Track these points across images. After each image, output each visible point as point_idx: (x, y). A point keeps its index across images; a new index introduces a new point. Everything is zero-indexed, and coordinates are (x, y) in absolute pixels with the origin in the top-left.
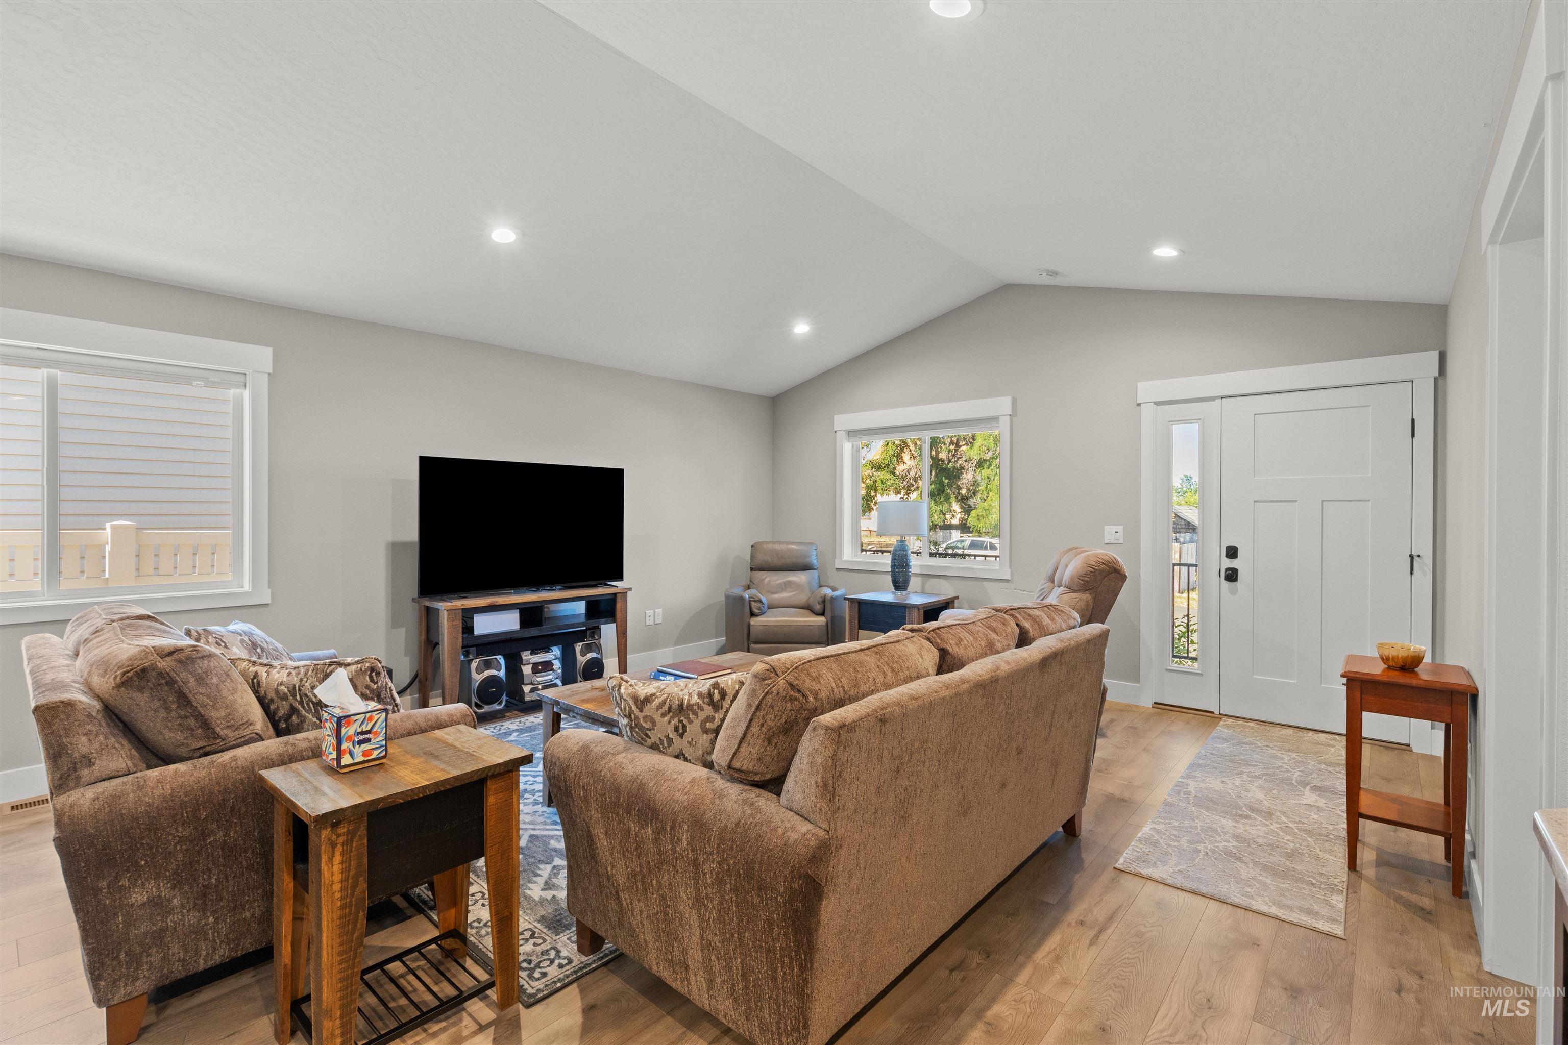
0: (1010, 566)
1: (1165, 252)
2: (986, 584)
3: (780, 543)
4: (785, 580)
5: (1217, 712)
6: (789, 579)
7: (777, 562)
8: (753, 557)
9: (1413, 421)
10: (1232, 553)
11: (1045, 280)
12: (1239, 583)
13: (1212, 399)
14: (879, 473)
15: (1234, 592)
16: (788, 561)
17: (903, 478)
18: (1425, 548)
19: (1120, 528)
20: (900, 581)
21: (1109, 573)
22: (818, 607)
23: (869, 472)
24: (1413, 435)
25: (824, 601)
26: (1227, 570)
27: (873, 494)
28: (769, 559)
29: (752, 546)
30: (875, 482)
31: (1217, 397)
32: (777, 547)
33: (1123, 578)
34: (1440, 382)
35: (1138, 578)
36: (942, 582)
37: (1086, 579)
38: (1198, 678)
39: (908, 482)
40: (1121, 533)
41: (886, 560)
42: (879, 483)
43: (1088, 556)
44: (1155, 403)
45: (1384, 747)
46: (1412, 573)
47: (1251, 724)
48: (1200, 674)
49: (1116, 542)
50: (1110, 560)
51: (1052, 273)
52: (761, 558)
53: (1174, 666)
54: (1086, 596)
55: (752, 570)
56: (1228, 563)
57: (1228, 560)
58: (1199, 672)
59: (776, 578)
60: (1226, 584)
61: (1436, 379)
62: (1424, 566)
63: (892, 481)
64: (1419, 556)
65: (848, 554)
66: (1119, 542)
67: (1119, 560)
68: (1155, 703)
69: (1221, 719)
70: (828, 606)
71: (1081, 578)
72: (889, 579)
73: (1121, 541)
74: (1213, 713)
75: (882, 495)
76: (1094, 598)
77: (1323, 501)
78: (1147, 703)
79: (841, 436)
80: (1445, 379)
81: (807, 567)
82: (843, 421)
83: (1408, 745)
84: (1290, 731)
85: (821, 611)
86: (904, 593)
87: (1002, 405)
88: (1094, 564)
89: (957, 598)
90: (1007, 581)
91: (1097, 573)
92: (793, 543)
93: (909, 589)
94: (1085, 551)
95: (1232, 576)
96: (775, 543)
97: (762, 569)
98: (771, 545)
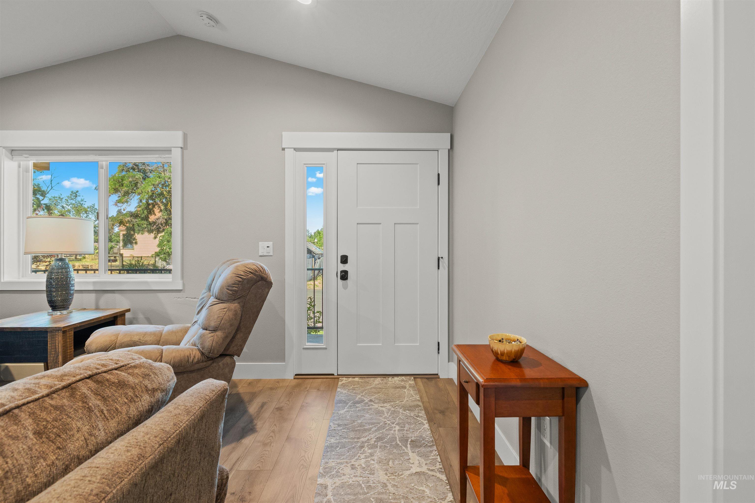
0: (182, 279)
2: (160, 295)
5: (336, 374)
9: (439, 175)
10: (344, 260)
12: (349, 281)
13: (332, 150)
14: (137, 220)
15: (346, 287)
17: (154, 223)
18: (444, 254)
19: (270, 244)
20: (59, 300)
21: (257, 282)
23: (129, 219)
24: (439, 184)
26: (342, 272)
27: (132, 233)
30: (133, 225)
31: (334, 149)
33: (269, 284)
34: (450, 152)
35: (283, 283)
36: (117, 296)
37: (234, 288)
38: (324, 351)
39: (157, 226)
40: (271, 247)
42: (136, 226)
43: (237, 266)
44: (295, 149)
45: (427, 378)
46: (439, 268)
47: (357, 379)
48: (326, 349)
49: (267, 254)
50: (257, 269)
53: (309, 345)
54: (235, 306)
56: (342, 267)
57: (342, 265)
58: (325, 347)
60: (340, 282)
61: (449, 150)
62: (444, 263)
63: (145, 226)
64: (442, 258)
66: (269, 254)
67: (266, 268)
68: (296, 375)
69: (338, 378)
71: (230, 288)
73: (271, 254)
74: (333, 375)
75: (138, 234)
76: (243, 307)
77: (395, 224)
78: (290, 376)
80: (452, 151)
83: (437, 374)
86: (65, 312)
88: (242, 273)
89: (128, 310)
90: (179, 291)
91: (245, 281)
93: (71, 307)
95: (344, 276)
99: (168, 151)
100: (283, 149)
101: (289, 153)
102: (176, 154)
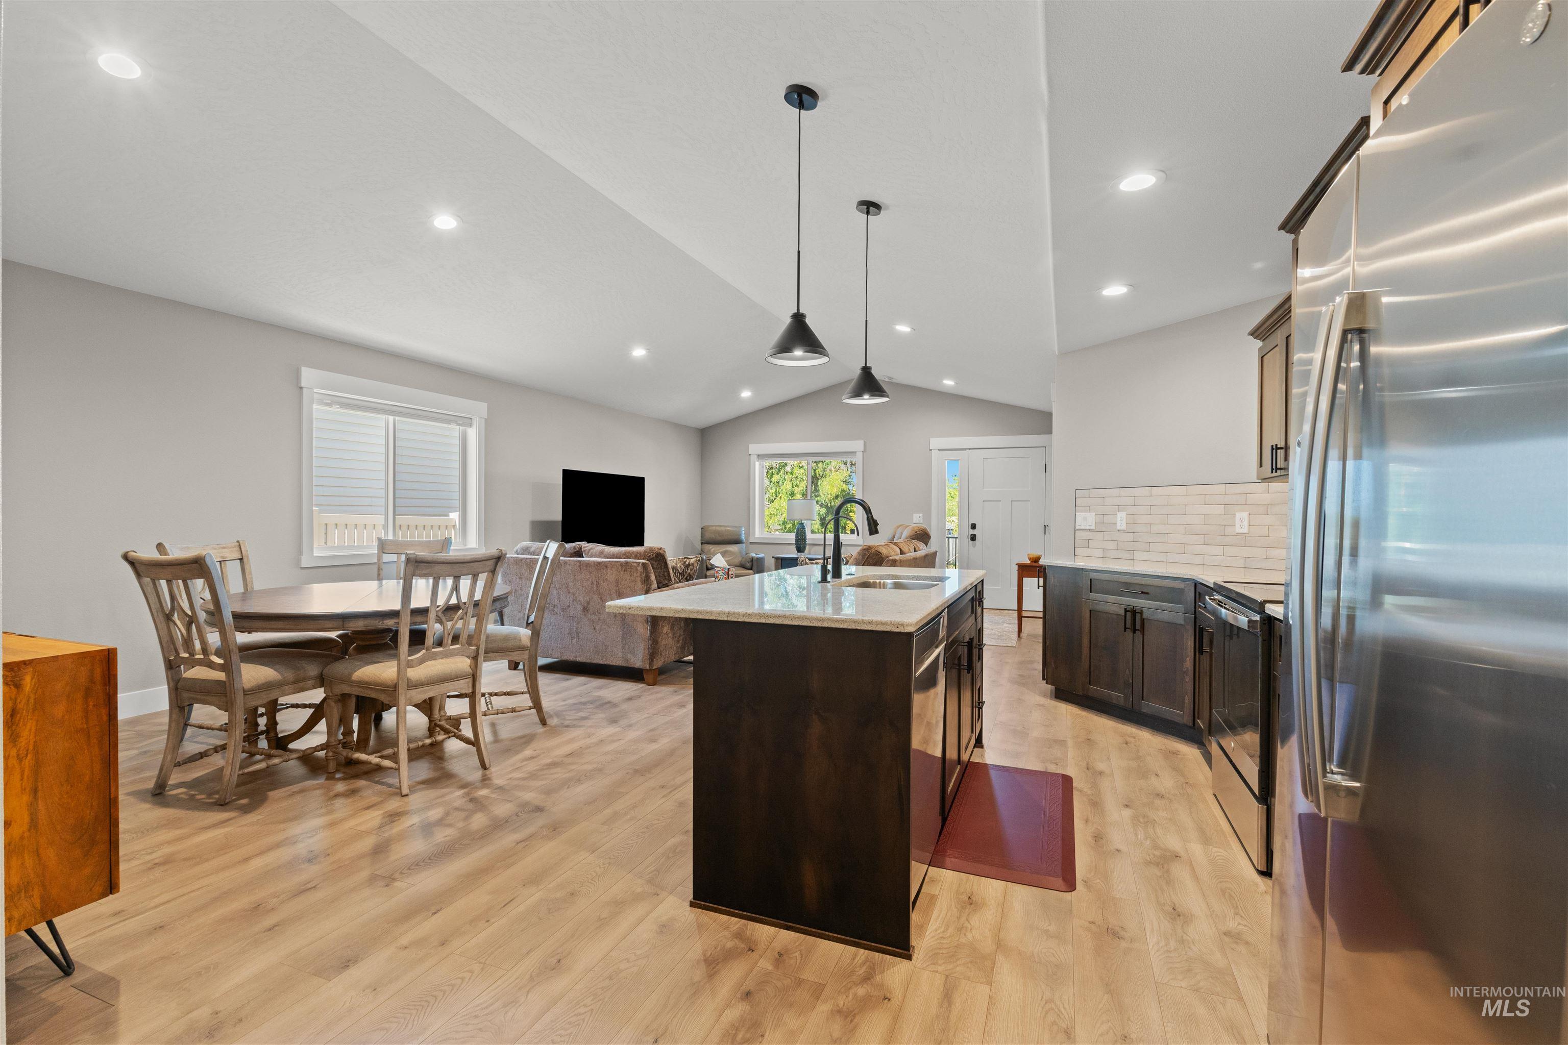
1: (949, 382)
3: (721, 526)
4: (724, 550)
6: (727, 549)
7: (719, 538)
8: (702, 535)
9: (1046, 465)
10: (973, 526)
12: (977, 541)
13: (965, 449)
15: (974, 546)
16: (726, 538)
19: (921, 515)
20: (800, 548)
22: (748, 565)
24: (1046, 472)
25: (752, 560)
26: (971, 535)
28: (713, 537)
29: (702, 529)
31: (967, 449)
32: (718, 528)
33: (929, 537)
40: (922, 518)
41: (792, 537)
44: (939, 450)
46: (1045, 534)
49: (919, 522)
50: (923, 528)
52: (708, 536)
55: (702, 543)
56: (972, 532)
57: (972, 530)
59: (718, 548)
60: (971, 542)
64: (1048, 526)
65: (758, 533)
67: (926, 527)
70: (755, 564)
72: (794, 547)
73: (922, 521)
77: (1011, 501)
79: (753, 457)
81: (738, 542)
82: (755, 448)
84: (998, 611)
85: (750, 567)
86: (803, 554)
87: (857, 445)
88: (916, 529)
92: (728, 526)
94: (908, 526)
95: (973, 538)
96: (716, 526)
97: (708, 543)
98: (714, 528)
99: (854, 453)
100: (931, 450)
101: (935, 453)
102: (859, 456)
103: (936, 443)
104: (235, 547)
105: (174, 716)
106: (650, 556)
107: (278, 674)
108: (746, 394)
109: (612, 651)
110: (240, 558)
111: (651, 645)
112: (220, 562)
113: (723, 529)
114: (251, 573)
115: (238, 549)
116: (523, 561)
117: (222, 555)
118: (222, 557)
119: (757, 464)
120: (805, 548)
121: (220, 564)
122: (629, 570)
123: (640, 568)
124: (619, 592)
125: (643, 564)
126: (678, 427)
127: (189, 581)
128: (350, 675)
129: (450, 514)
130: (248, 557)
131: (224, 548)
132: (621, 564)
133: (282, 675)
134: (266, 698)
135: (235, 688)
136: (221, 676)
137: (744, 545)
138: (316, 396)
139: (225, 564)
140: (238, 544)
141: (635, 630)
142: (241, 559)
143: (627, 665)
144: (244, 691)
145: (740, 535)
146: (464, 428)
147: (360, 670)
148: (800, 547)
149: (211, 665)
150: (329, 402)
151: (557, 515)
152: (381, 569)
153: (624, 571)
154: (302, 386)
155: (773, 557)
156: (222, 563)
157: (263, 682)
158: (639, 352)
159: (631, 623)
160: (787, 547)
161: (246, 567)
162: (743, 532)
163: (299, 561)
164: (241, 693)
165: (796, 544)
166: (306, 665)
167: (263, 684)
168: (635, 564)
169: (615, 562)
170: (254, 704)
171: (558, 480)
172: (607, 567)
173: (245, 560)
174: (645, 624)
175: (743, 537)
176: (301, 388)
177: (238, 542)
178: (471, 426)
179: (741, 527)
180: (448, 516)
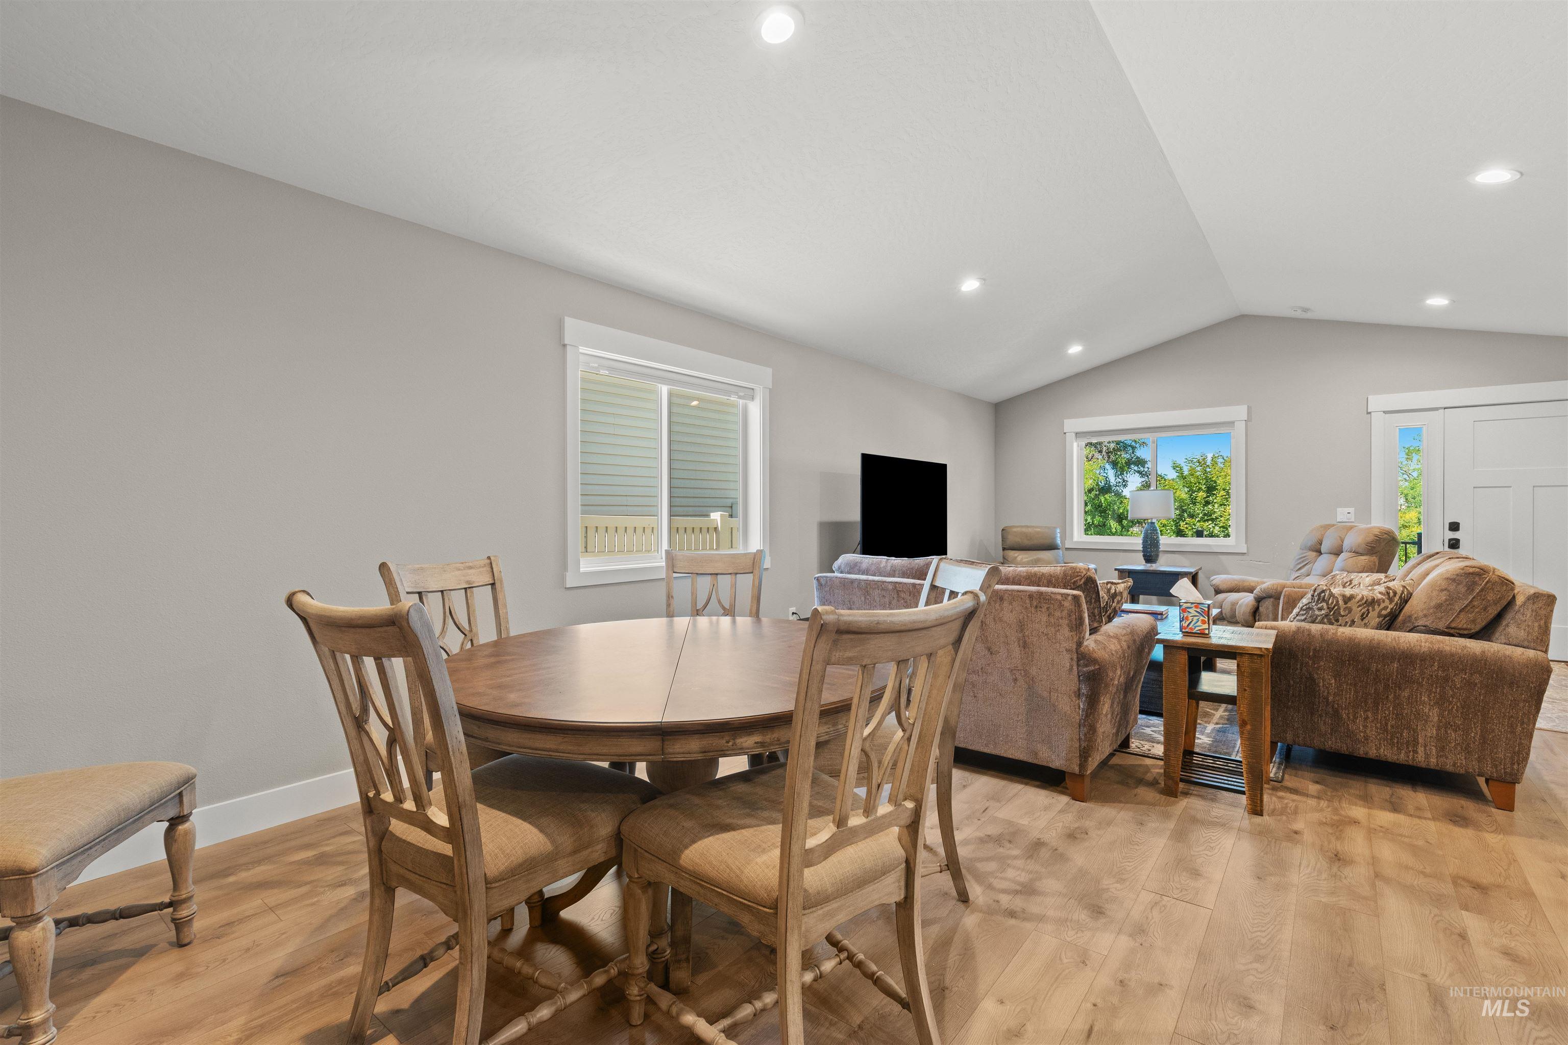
0: (1246, 542)
1: (1438, 301)
2: (1223, 557)
3: (1028, 527)
4: (1035, 557)
6: (1039, 556)
7: (1026, 542)
8: (1004, 539)
10: (1454, 527)
11: (1299, 314)
13: (1436, 409)
16: (1035, 542)
19: (1352, 510)
21: (1387, 541)
26: (1450, 540)
28: (1019, 540)
29: (1003, 530)
31: (1441, 408)
32: (1024, 530)
40: (1352, 514)
43: (1368, 529)
44: (1384, 412)
49: (1347, 520)
50: (1386, 531)
51: (1305, 310)
52: (1012, 540)
54: (1373, 558)
55: (1004, 549)
56: (1451, 535)
57: (1451, 533)
59: (1026, 555)
65: (1080, 536)
66: (1350, 521)
71: (1369, 545)
77: (1535, 487)
79: (1070, 437)
81: (1052, 547)
82: (1072, 425)
86: (1153, 564)
87: (1239, 412)
88: (1378, 533)
89: (1200, 569)
90: (1243, 554)
92: (1037, 527)
93: (1161, 561)
95: (1454, 543)
96: (1022, 527)
97: (1013, 549)
98: (1019, 529)
99: (1231, 424)
101: (1376, 418)
103: (1377, 402)
104: (485, 565)
105: (377, 902)
106: (1075, 582)
107: (546, 840)
108: (1075, 349)
109: (1008, 736)
110: (491, 582)
111: (1085, 735)
112: (466, 589)
113: (1030, 530)
114: (505, 606)
115: (489, 569)
116: (855, 585)
117: (468, 578)
118: (468, 582)
119: (1075, 444)
120: (1157, 556)
121: (466, 592)
122: (1046, 606)
123: (1067, 604)
124: (1025, 642)
125: (1076, 598)
126: (970, 400)
127: (385, 661)
128: (676, 853)
129: (712, 514)
130: (501, 581)
131: (470, 568)
132: (1031, 596)
133: (553, 841)
134: (525, 890)
135: (471, 880)
136: (447, 849)
137: (1060, 552)
138: (582, 358)
139: (472, 592)
140: (488, 561)
141: (1054, 705)
142: (493, 585)
143: (1035, 762)
144: (487, 882)
145: (1055, 538)
146: (744, 401)
147: (695, 846)
148: (1150, 556)
149: (429, 826)
150: (596, 365)
151: (853, 512)
152: (672, 597)
153: (1036, 607)
154: (566, 343)
155: (1116, 570)
156: (468, 591)
157: (520, 860)
158: (970, 285)
159: (1045, 694)
160: (1133, 554)
161: (500, 596)
162: (1059, 535)
163: (563, 579)
164: (482, 886)
165: (1143, 551)
166: (593, 815)
167: (521, 865)
168: (1059, 597)
169: (1018, 591)
170: (506, 904)
171: (855, 468)
172: (1001, 599)
173: (498, 585)
174: (1074, 699)
175: (1059, 541)
176: (565, 346)
177: (489, 558)
178: (753, 399)
179: (1055, 528)
180: (708, 516)
